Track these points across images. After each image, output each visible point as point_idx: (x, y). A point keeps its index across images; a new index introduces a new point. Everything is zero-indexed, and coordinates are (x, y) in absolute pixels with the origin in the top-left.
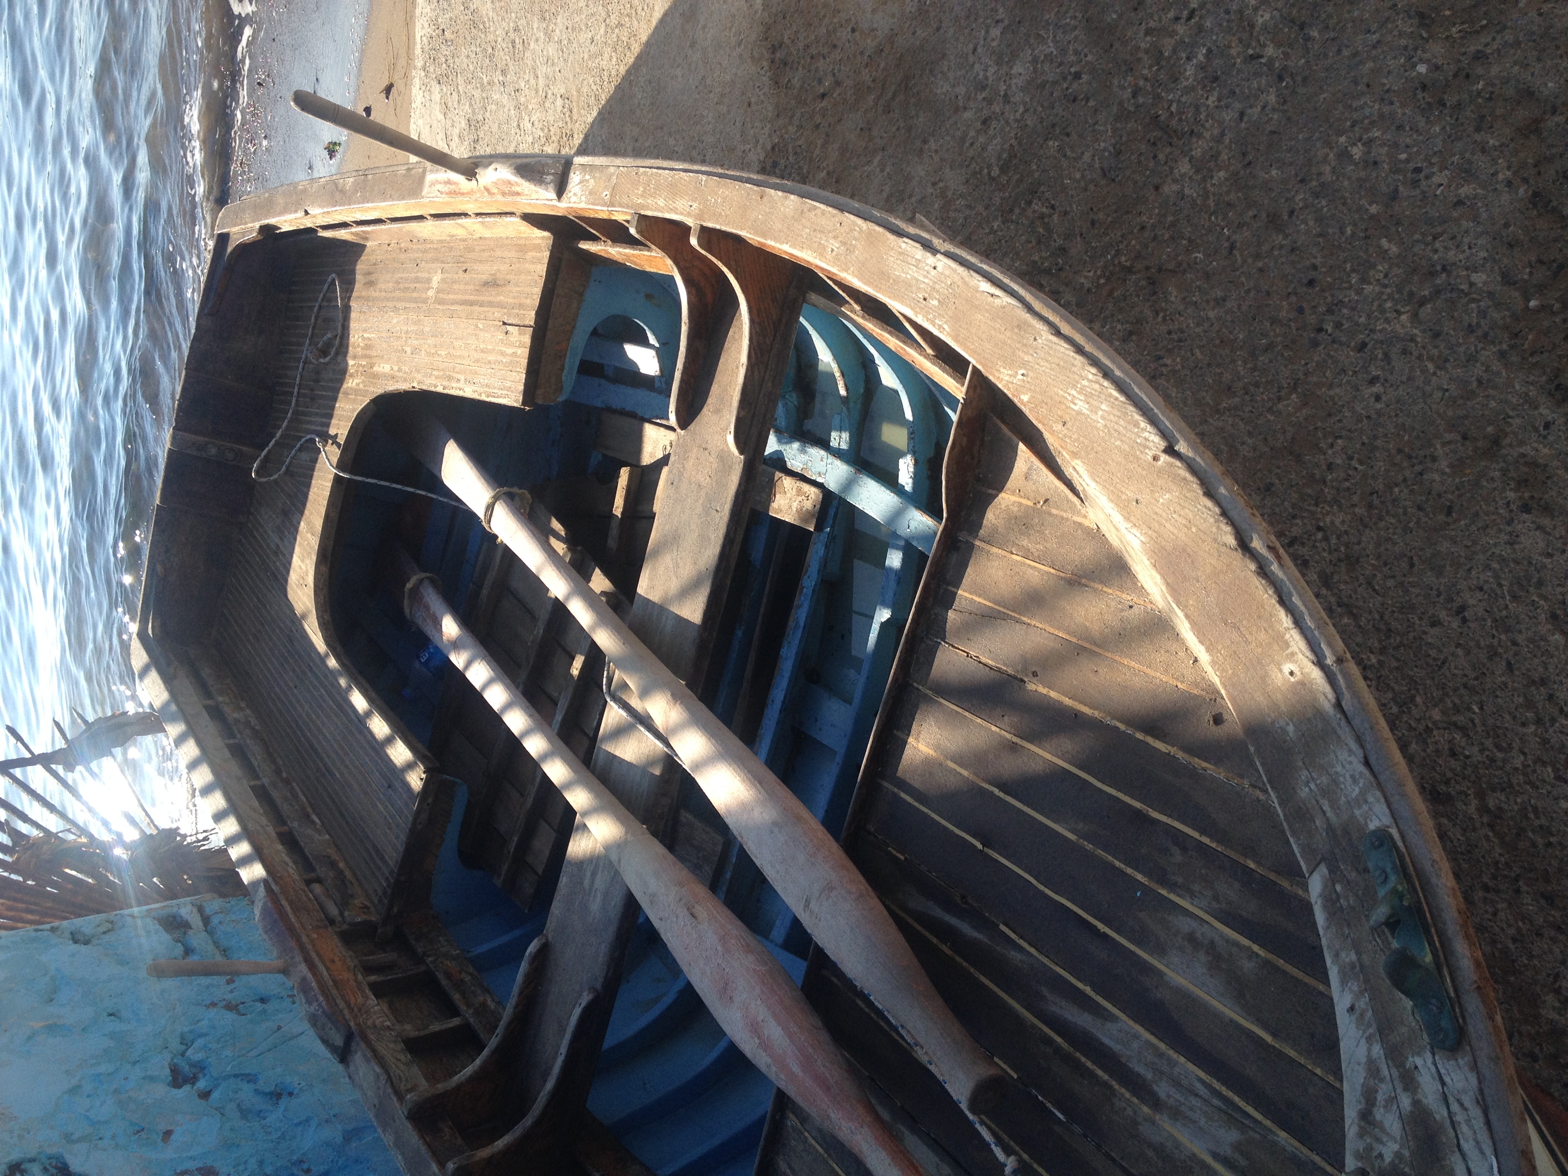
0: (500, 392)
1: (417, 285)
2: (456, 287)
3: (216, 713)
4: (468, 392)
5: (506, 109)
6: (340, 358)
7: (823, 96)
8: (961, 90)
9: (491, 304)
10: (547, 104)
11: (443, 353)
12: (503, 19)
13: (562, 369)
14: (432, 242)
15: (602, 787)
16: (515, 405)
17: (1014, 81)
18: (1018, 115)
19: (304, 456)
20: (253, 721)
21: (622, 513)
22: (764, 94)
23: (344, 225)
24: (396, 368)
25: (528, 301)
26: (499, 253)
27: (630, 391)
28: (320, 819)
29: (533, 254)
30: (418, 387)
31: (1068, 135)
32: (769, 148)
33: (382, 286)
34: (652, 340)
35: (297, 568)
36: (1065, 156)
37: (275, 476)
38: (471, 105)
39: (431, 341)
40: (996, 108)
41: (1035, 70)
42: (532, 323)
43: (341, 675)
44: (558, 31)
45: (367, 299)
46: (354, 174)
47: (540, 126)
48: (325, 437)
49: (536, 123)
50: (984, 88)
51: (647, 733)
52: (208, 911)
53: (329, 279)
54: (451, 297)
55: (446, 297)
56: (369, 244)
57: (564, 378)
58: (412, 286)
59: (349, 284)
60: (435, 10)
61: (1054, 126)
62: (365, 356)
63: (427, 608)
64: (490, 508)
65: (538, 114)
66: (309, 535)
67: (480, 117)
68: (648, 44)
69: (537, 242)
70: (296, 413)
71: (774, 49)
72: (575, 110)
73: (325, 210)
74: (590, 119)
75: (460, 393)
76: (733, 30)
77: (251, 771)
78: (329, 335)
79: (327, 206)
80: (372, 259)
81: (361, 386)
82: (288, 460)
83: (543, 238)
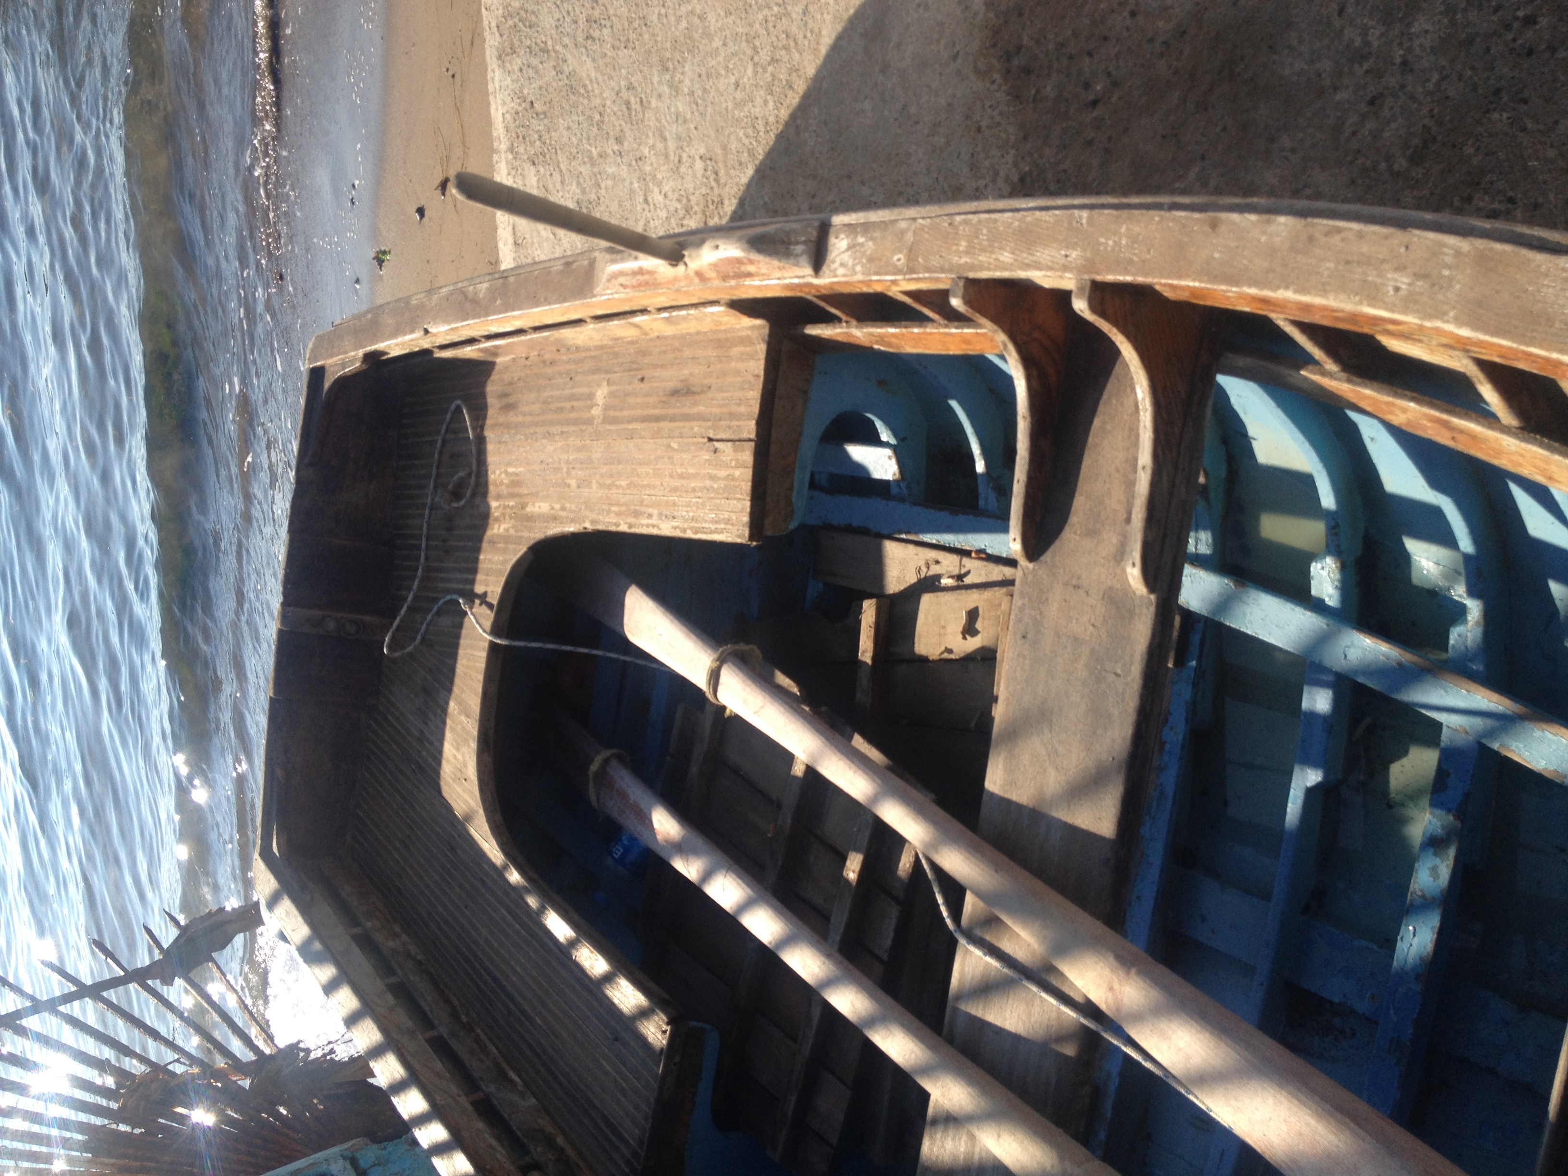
0: (713, 527)
1: (576, 404)
2: (631, 400)
3: (366, 943)
4: (666, 529)
5: (627, 184)
6: (478, 500)
7: (1094, 103)
8: (1326, 65)
9: (686, 418)
10: (683, 169)
11: (624, 483)
12: (611, 78)
13: (791, 489)
14: (587, 349)
15: (989, 1078)
16: (739, 541)
17: (1417, 42)
18: (1430, 86)
19: (445, 621)
20: (413, 949)
21: (874, 659)
22: (1001, 114)
23: (471, 341)
24: (558, 506)
25: (742, 409)
26: (687, 353)
27: (857, 502)
28: (520, 1076)
29: (742, 349)
30: (589, 526)
31: (1525, 101)
32: (1016, 179)
33: (525, 409)
34: (885, 435)
35: (451, 759)
36: (1524, 129)
37: (410, 649)
38: (579, 184)
39: (604, 469)
40: (1392, 81)
41: (1453, 23)
42: (753, 436)
43: (528, 891)
44: (687, 82)
45: (507, 426)
46: (487, 278)
47: (676, 196)
48: (471, 597)
49: (670, 193)
50: (1364, 57)
51: (1044, 995)
52: (363, 1164)
53: (453, 406)
54: (626, 413)
55: (617, 414)
56: (499, 360)
57: (794, 500)
58: (568, 405)
59: (480, 411)
60: (517, 81)
61: (1497, 92)
62: (512, 496)
63: (623, 796)
64: (714, 677)
65: (671, 183)
66: (463, 718)
67: (593, 197)
68: (818, 79)
69: (744, 333)
70: (427, 569)
71: (1008, 57)
72: (722, 173)
73: (454, 325)
74: (744, 180)
75: (654, 531)
76: (943, 42)
77: (424, 1020)
78: (461, 474)
79: (457, 320)
80: (506, 377)
81: (512, 532)
82: (424, 626)
83: (753, 328)
